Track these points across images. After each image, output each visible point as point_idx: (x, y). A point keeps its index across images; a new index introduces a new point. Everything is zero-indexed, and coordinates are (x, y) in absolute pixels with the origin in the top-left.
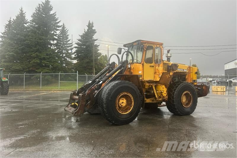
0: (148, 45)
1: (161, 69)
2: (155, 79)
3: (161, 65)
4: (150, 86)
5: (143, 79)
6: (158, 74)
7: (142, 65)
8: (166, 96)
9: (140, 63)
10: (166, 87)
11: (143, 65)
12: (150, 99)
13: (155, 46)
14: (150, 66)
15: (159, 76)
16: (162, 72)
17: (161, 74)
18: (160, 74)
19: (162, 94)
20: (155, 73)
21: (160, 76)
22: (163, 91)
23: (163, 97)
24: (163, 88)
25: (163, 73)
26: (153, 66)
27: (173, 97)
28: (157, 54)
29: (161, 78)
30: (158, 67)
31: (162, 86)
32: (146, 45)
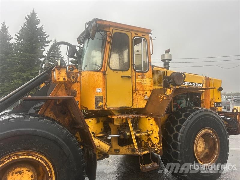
0: (115, 31)
1: (148, 82)
2: (135, 104)
3: (149, 74)
4: (124, 121)
5: (106, 105)
6: (141, 92)
7: (101, 74)
8: (158, 144)
9: (99, 71)
10: (157, 123)
11: (104, 74)
12: (128, 147)
13: (134, 35)
14: (122, 77)
15: (143, 97)
16: (152, 89)
17: (149, 94)
18: (146, 93)
19: (150, 137)
20: (135, 91)
21: (146, 97)
22: (151, 132)
23: (153, 145)
24: (151, 125)
25: (153, 92)
26: (129, 77)
27: (175, 146)
28: (138, 51)
29: (149, 101)
30: (142, 78)
31: (149, 119)
32: (111, 31)
